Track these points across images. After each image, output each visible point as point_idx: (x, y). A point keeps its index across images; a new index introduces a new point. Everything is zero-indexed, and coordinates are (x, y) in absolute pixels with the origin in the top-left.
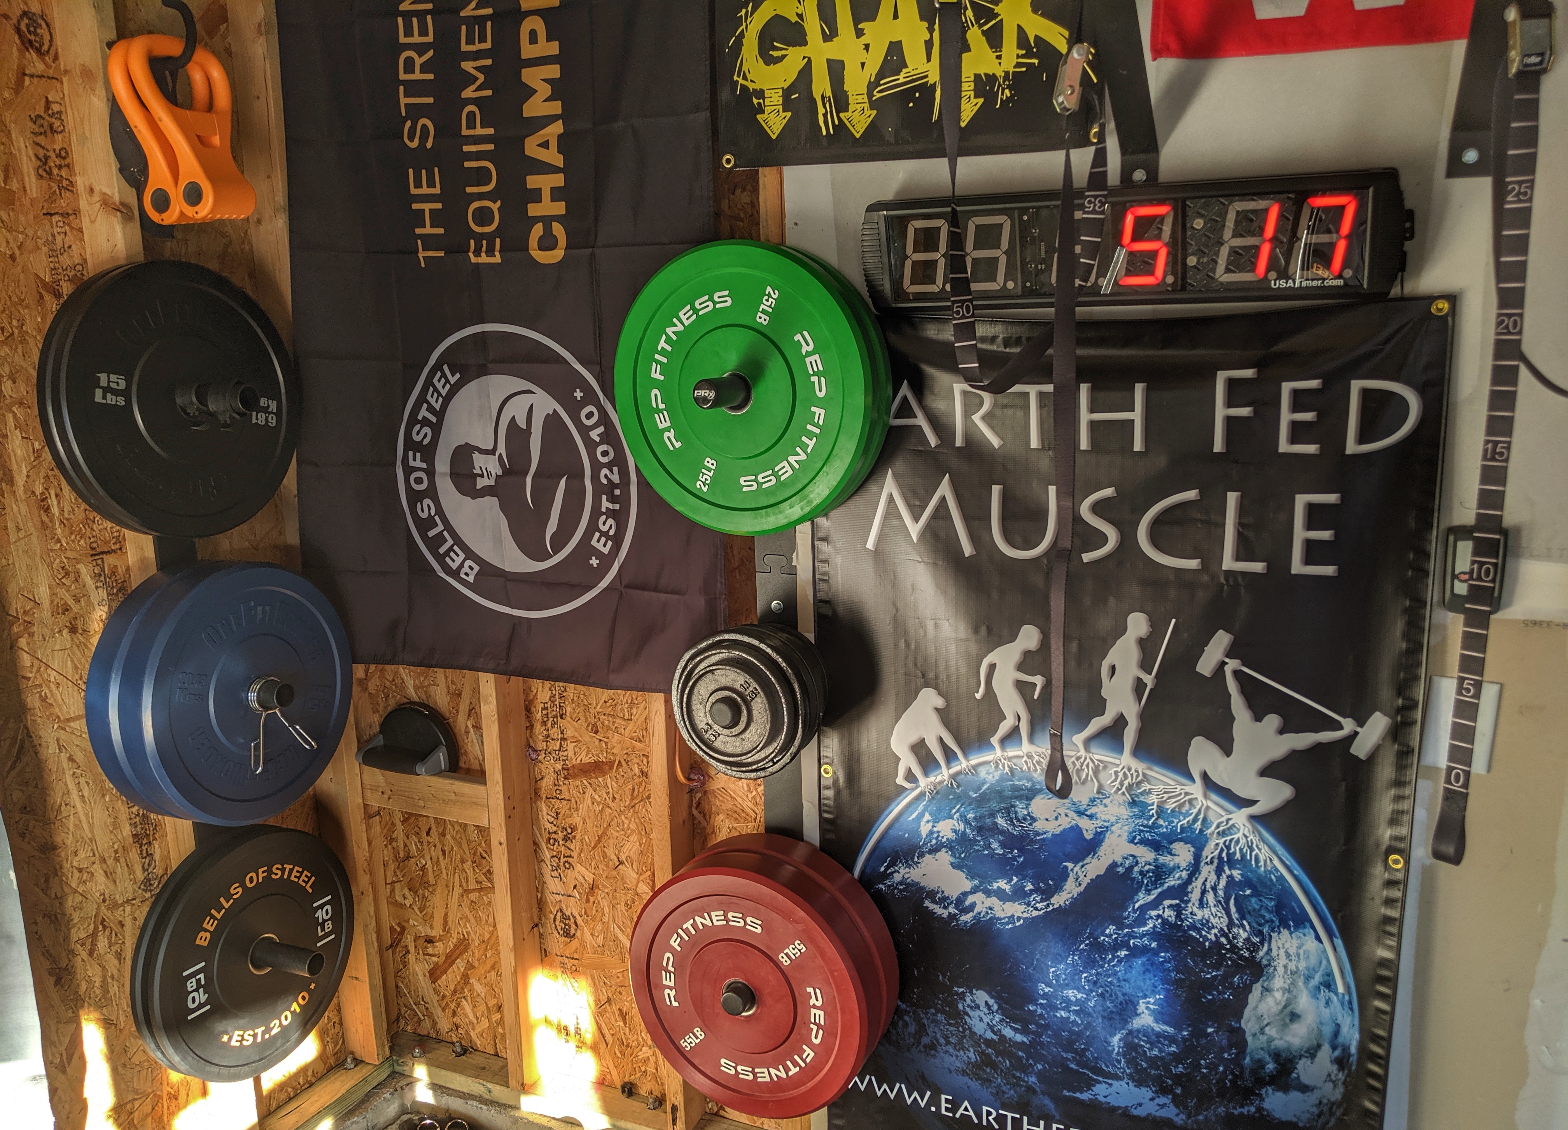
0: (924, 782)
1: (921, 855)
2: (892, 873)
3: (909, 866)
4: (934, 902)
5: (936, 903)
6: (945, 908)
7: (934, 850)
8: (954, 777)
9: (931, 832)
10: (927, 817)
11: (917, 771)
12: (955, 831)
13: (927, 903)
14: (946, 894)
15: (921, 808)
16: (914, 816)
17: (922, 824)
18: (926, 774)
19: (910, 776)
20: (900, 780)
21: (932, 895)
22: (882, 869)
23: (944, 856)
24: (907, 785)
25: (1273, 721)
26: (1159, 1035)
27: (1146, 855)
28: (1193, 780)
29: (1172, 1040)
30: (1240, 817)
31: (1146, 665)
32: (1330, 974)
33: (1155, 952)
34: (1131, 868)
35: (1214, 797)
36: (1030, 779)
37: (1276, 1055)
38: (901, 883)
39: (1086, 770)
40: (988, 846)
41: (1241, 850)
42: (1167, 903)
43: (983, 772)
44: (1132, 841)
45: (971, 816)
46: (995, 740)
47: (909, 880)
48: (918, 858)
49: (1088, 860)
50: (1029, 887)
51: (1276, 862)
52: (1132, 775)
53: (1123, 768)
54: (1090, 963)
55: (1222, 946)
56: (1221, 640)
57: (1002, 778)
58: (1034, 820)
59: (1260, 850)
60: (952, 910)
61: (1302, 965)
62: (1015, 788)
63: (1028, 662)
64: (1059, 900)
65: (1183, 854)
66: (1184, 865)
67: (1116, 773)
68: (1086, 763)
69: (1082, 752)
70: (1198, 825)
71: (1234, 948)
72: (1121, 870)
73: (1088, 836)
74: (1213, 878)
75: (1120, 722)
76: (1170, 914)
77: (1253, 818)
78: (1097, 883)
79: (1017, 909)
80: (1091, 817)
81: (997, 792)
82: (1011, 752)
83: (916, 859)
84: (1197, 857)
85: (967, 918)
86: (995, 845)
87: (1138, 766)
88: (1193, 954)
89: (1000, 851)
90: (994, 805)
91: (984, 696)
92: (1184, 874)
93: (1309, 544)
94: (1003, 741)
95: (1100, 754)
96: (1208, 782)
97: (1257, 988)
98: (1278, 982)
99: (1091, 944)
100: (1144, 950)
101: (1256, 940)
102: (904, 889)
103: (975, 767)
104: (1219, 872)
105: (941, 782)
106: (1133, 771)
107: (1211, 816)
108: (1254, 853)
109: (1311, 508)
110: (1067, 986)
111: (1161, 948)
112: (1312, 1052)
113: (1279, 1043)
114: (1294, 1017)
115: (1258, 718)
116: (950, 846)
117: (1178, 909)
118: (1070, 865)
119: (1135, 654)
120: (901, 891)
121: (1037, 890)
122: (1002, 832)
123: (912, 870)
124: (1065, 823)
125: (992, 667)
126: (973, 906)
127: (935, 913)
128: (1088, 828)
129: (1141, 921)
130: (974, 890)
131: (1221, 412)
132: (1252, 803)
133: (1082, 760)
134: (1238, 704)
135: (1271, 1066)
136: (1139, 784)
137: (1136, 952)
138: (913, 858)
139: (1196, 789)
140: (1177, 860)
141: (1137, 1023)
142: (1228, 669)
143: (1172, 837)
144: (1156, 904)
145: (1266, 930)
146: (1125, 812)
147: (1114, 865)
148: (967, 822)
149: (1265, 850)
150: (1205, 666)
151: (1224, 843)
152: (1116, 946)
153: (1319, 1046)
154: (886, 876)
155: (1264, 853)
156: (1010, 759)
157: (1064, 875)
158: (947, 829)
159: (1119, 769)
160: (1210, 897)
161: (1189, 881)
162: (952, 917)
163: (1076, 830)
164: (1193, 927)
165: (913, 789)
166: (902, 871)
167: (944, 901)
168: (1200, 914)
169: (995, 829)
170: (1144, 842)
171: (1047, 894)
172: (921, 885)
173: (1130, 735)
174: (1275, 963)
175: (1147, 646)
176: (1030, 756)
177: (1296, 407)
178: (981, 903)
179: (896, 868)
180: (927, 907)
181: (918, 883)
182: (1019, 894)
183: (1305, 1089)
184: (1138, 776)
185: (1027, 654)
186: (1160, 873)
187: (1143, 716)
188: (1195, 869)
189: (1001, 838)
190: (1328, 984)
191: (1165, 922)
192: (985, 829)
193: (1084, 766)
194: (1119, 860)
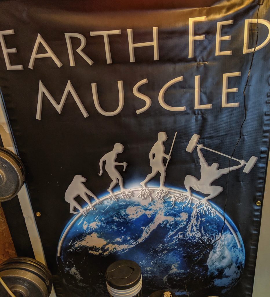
0: (82, 211)
1: (85, 236)
2: (74, 245)
3: (81, 241)
4: (93, 250)
5: (94, 251)
6: (97, 252)
7: (90, 234)
8: (94, 206)
9: (88, 228)
10: (85, 222)
11: (78, 207)
12: (97, 225)
13: (90, 252)
14: (97, 247)
15: (82, 220)
16: (80, 223)
17: (84, 225)
18: (82, 207)
19: (75, 209)
20: (71, 212)
21: (91, 248)
22: (70, 244)
23: (94, 235)
24: (75, 213)
25: (215, 165)
26: (179, 274)
27: (171, 219)
28: (186, 190)
29: (184, 274)
30: (204, 201)
31: (166, 152)
32: (236, 243)
33: (176, 249)
34: (166, 224)
35: (195, 195)
36: (125, 201)
37: (218, 270)
38: (78, 247)
39: (146, 194)
40: (111, 228)
41: (205, 211)
42: (179, 233)
43: (106, 203)
44: (166, 215)
45: (103, 219)
46: (109, 190)
47: (81, 246)
48: (84, 237)
49: (150, 225)
50: (129, 238)
51: (217, 213)
52: (164, 193)
53: (161, 190)
54: (153, 257)
55: (200, 243)
56: (195, 138)
57: (114, 203)
58: (128, 215)
59: (211, 210)
60: (100, 252)
61: (226, 243)
62: (120, 206)
63: (119, 158)
64: (140, 240)
65: (184, 216)
66: (185, 220)
67: (158, 193)
68: (146, 191)
69: (144, 188)
70: (189, 205)
71: (203, 242)
72: (162, 226)
73: (149, 217)
74: (195, 222)
75: (158, 174)
76: (181, 237)
77: (209, 200)
78: (154, 232)
79: (125, 246)
80: (150, 210)
81: (112, 208)
82: (117, 193)
83: (83, 238)
84: (189, 217)
85: (107, 253)
86: (114, 227)
87: (166, 189)
88: (189, 247)
89: (116, 229)
90: (111, 213)
91: (103, 174)
92: (185, 223)
93: (228, 94)
94: (113, 190)
95: (151, 187)
96: (192, 191)
97: (211, 253)
98: (218, 249)
99: (153, 252)
100: (173, 249)
101: (211, 238)
102: (80, 249)
103: (102, 201)
104: (197, 220)
105: (89, 209)
106: (164, 191)
107: (194, 202)
108: (209, 212)
109: (229, 79)
110: (146, 267)
111: (178, 248)
112: (229, 266)
113: (219, 266)
114: (224, 258)
115: (210, 165)
116: (96, 231)
117: (184, 235)
118: (143, 228)
119: (162, 148)
120: (79, 250)
121: (132, 238)
122: (116, 222)
123: (82, 242)
124: (140, 214)
125: (104, 162)
126: (108, 249)
127: (94, 254)
128: (149, 214)
129: (171, 241)
130: (108, 244)
131: (191, 38)
132: (208, 195)
133: (145, 191)
134: (202, 161)
135: (216, 273)
136: (167, 195)
137: (169, 251)
138: (82, 238)
139: (188, 193)
140: (182, 218)
141: (171, 272)
142: (198, 149)
143: (180, 212)
144: (175, 234)
145: (214, 235)
146: (162, 206)
147: (160, 224)
148: (102, 221)
149: (213, 210)
150: (190, 148)
151: (199, 210)
152: (163, 251)
153: (232, 264)
154: (71, 246)
155: (213, 211)
156: (116, 196)
157: (142, 231)
158: (94, 225)
159: (159, 191)
160: (195, 228)
161: (187, 225)
162: (100, 254)
163: (145, 216)
164: (189, 239)
165: (78, 214)
166: (78, 243)
167: (97, 249)
168: (191, 235)
169: (113, 222)
170: (170, 215)
171: (136, 239)
172: (87, 246)
173: (162, 179)
174: (217, 244)
175: (166, 144)
176: (124, 193)
177: (223, 34)
178: (111, 247)
179: (75, 243)
180: (90, 253)
181: (85, 246)
182: (125, 242)
183: (227, 277)
184: (166, 193)
185: (118, 155)
186: (176, 224)
187: (167, 171)
188: (189, 220)
189: (116, 224)
190: (235, 246)
191: (179, 239)
192: (110, 222)
193: (146, 193)
194: (161, 222)
